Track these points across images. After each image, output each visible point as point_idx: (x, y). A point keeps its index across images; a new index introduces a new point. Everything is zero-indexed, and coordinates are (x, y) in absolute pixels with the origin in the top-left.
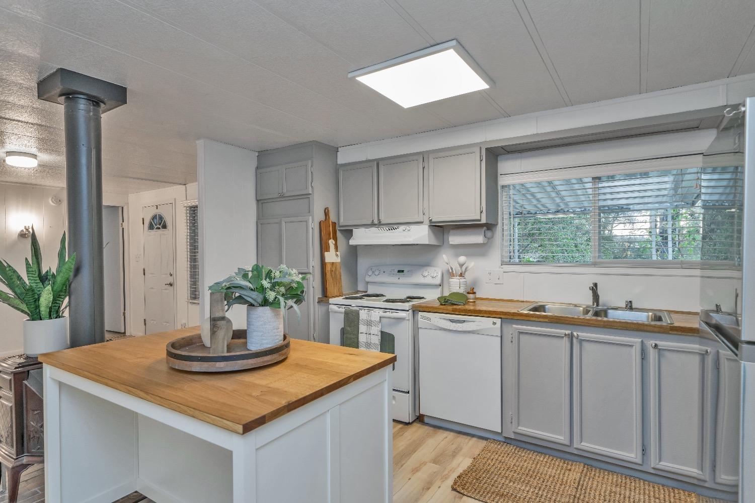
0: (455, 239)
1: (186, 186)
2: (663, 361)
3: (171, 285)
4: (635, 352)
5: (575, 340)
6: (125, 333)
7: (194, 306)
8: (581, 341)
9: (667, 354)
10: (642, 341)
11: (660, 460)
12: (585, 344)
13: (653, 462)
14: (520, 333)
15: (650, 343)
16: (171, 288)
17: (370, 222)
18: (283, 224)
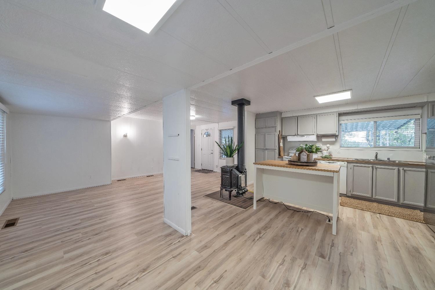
0: (324, 140)
1: (219, 124)
2: (405, 173)
3: (212, 153)
4: (396, 171)
5: (374, 168)
6: (194, 168)
7: (221, 160)
8: (376, 168)
9: (407, 171)
10: (398, 168)
11: (404, 201)
12: (378, 169)
13: (401, 201)
14: (354, 166)
15: (401, 169)
16: (212, 154)
17: (294, 134)
18: (266, 135)
